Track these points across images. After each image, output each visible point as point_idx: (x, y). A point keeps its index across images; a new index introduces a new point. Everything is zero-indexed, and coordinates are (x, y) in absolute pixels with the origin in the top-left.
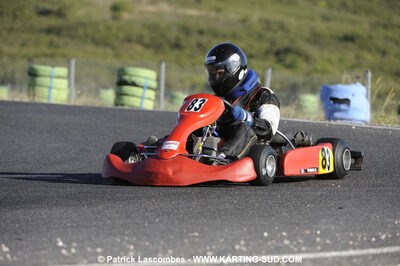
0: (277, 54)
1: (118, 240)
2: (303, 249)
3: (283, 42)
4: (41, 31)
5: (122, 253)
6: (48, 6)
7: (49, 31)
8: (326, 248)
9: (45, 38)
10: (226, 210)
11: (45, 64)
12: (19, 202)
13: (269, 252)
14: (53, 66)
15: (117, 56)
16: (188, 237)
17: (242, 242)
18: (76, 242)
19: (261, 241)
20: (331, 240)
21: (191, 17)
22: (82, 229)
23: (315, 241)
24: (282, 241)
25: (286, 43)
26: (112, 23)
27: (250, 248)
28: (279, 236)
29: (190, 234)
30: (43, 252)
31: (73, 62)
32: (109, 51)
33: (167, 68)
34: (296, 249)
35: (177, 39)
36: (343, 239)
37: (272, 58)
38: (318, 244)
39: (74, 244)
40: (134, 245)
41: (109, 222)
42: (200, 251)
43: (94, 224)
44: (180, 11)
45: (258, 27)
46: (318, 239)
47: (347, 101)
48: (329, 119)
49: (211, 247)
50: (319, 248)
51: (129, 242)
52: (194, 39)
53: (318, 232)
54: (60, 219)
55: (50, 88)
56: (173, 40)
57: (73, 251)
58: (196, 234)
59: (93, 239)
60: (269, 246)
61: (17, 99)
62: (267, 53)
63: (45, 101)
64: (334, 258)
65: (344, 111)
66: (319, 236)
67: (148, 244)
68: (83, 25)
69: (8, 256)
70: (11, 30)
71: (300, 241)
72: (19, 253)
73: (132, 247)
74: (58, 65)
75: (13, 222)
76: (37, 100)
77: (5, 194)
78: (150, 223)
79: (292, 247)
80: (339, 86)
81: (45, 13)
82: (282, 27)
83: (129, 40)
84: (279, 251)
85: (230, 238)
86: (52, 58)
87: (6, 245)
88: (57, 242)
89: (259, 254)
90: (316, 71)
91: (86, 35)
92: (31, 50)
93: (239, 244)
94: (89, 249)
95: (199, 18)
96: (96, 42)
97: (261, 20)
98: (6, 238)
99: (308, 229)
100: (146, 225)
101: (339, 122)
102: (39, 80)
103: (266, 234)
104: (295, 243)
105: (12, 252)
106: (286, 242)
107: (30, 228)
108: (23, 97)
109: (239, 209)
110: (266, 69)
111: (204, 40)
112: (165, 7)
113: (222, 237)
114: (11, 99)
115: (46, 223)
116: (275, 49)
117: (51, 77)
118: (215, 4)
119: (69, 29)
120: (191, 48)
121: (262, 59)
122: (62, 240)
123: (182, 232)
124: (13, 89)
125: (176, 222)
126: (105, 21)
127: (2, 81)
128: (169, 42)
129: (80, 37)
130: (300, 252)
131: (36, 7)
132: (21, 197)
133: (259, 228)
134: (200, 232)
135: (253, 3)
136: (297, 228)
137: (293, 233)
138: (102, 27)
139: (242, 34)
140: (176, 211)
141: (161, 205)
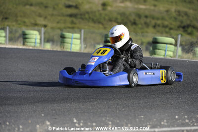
0: (184, 27)
1: (104, 119)
2: (195, 124)
3: (186, 22)
4: (67, 15)
5: (105, 126)
6: (71, 3)
7: (71, 16)
9: (69, 19)
10: (157, 105)
11: (69, 32)
12: (55, 100)
13: (178, 126)
14: (73, 33)
15: (105, 28)
16: (138, 118)
17: (165, 121)
19: (174, 120)
21: (141, 9)
22: (86, 114)
24: (185, 121)
25: (188, 22)
26: (102, 12)
27: (169, 123)
28: (183, 117)
29: (140, 117)
30: (66, 125)
31: (83, 31)
32: (101, 26)
34: (192, 125)
35: (135, 20)
37: (181, 29)
39: (82, 121)
40: (111, 121)
41: (99, 110)
42: (144, 125)
43: (92, 111)
44: (136, 6)
45: (174, 14)
49: (149, 123)
51: (109, 121)
52: (143, 20)
54: (75, 108)
55: (71, 44)
56: (132, 21)
57: (81, 124)
59: (91, 118)
60: (178, 123)
61: (55, 49)
62: (179, 27)
63: (69, 50)
67: (118, 121)
68: (88, 13)
70: (52, 15)
71: (194, 120)
72: (55, 125)
73: (110, 123)
74: (76, 33)
75: (52, 110)
76: (65, 50)
78: (120, 111)
79: (190, 123)
81: (69, 7)
82: (186, 14)
83: (110, 20)
84: (183, 125)
85: (159, 118)
86: (73, 29)
87: (49, 121)
88: (73, 120)
89: (173, 126)
92: (62, 25)
93: (163, 121)
94: (89, 124)
95: (146, 9)
96: (94, 21)
97: (175, 11)
98: (49, 118)
100: (118, 112)
102: (67, 40)
103: (177, 117)
104: (191, 121)
105: (51, 125)
106: (187, 121)
107: (60, 113)
108: (58, 48)
109: (164, 104)
110: (178, 35)
111: (148, 20)
112: (128, 4)
113: (155, 118)
114: (52, 49)
115: (68, 111)
116: (183, 25)
118: (153, 2)
119: (81, 15)
120: (142, 24)
121: (176, 30)
122: (76, 119)
123: (135, 116)
124: (53, 44)
125: (133, 111)
126: (99, 11)
127: (48, 40)
128: (130, 21)
129: (86, 19)
130: (193, 126)
131: (65, 4)
132: (56, 98)
133: (173, 114)
134: (144, 116)
135: (172, 2)
136: (192, 114)
137: (190, 116)
138: (97, 14)
139: (166, 18)
140: (132, 105)
141: (125, 102)
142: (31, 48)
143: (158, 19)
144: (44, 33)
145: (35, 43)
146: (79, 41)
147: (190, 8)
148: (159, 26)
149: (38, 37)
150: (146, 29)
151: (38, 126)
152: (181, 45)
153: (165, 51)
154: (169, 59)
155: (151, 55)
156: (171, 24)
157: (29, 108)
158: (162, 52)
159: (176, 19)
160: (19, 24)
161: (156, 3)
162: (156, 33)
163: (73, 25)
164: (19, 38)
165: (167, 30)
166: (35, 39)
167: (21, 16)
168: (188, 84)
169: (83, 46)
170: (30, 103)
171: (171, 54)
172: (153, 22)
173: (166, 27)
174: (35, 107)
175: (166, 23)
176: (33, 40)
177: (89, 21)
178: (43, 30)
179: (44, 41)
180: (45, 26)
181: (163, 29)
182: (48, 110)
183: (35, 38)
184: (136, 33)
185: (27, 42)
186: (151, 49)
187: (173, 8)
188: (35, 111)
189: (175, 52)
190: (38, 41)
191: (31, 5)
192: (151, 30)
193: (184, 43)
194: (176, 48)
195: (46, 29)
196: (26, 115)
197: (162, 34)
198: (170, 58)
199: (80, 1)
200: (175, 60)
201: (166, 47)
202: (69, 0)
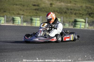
0: (89, 14)
1: (51, 58)
4: (34, 10)
7: (35, 10)
9: (35, 11)
10: (76, 51)
11: (34, 17)
12: (28, 50)
14: (36, 18)
16: (67, 57)
17: (80, 58)
19: (85, 58)
21: (69, 6)
22: (43, 55)
24: (90, 58)
25: (91, 12)
26: (50, 8)
27: (82, 59)
28: (89, 56)
29: (68, 56)
31: (41, 17)
33: (63, 18)
34: (93, 60)
35: (66, 11)
37: (88, 15)
39: (41, 59)
41: (49, 54)
43: (45, 54)
44: (66, 5)
45: (85, 8)
52: (70, 11)
54: (37, 53)
55: (36, 23)
56: (65, 11)
58: (69, 56)
59: (45, 58)
60: (86, 59)
61: (28, 25)
62: (87, 14)
63: (35, 26)
68: (44, 8)
70: (27, 9)
74: (38, 17)
75: (26, 54)
76: (33, 26)
77: (25, 48)
81: (35, 5)
82: (90, 8)
84: (89, 60)
85: (77, 57)
86: (36, 16)
92: (31, 14)
93: (79, 58)
95: (71, 6)
96: (47, 12)
97: (85, 6)
98: (25, 58)
100: (58, 54)
102: (33, 21)
103: (86, 56)
104: (93, 58)
106: (91, 58)
107: (30, 55)
109: (80, 50)
110: (86, 18)
111: (72, 11)
112: (63, 4)
113: (75, 57)
114: (26, 26)
116: (89, 13)
118: (74, 3)
119: (40, 9)
120: (69, 13)
122: (38, 58)
124: (27, 23)
125: (65, 54)
126: (49, 7)
127: (25, 21)
128: (64, 12)
129: (43, 11)
131: (33, 4)
132: (28, 48)
133: (84, 55)
134: (70, 56)
135: (83, 2)
136: (93, 55)
137: (92, 56)
138: (48, 8)
139: (81, 10)
140: (65, 51)
141: (61, 50)
142: (16, 25)
143: (77, 10)
144: (23, 18)
145: (18, 23)
146: (39, 22)
147: (92, 5)
148: (77, 13)
149: (20, 20)
150: (71, 15)
152: (88, 22)
153: (80, 25)
154: (82, 29)
155: (74, 28)
156: (83, 13)
157: (15, 54)
158: (79, 26)
160: (11, 14)
161: (76, 3)
162: (76, 17)
163: (37, 14)
164: (11, 20)
165: (81, 15)
166: (19, 21)
167: (12, 10)
168: (91, 41)
170: (16, 51)
171: (83, 27)
172: (75, 12)
173: (81, 14)
174: (18, 53)
175: (81, 12)
176: (18, 22)
177: (44, 12)
178: (22, 16)
179: (23, 22)
181: (79, 15)
184: (66, 17)
185: (15, 22)
186: (74, 24)
187: (84, 5)
188: (18, 55)
189: (85, 26)
190: (20, 22)
191: (17, 5)
192: (74, 15)
194: (85, 24)
196: (14, 57)
197: (79, 17)
199: (40, 3)
200: (85, 30)
201: (81, 24)
202: (34, 2)
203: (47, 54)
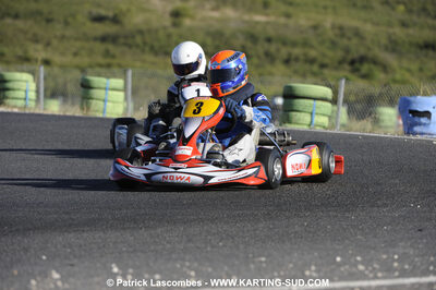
0: (352, 63)
1: (178, 266)
2: (380, 275)
3: (357, 50)
4: (95, 39)
6: (103, 12)
7: (104, 39)
8: (404, 274)
9: (100, 47)
10: (295, 233)
11: (99, 75)
12: (70, 225)
13: (342, 278)
14: (108, 77)
16: (253, 262)
17: (313, 268)
18: (132, 267)
19: (333, 267)
20: (410, 265)
21: (257, 23)
22: (139, 254)
23: (392, 266)
24: (356, 267)
25: (362, 51)
26: (172, 30)
27: (322, 274)
28: (353, 261)
29: (256, 260)
30: (96, 279)
31: (130, 73)
34: (371, 275)
36: (422, 264)
37: (347, 67)
38: (396, 270)
39: (131, 271)
40: (195, 270)
41: (168, 246)
42: (267, 277)
43: (152, 248)
44: (246, 17)
45: (330, 34)
46: (396, 264)
47: (427, 114)
48: (408, 133)
49: (279, 273)
50: (397, 274)
51: (190, 268)
52: (261, 48)
53: (396, 257)
54: (115, 243)
55: (105, 101)
59: (151, 264)
60: (342, 272)
61: (68, 114)
62: (341, 62)
63: (101, 115)
64: (413, 285)
65: (425, 124)
66: (397, 260)
67: (210, 270)
68: (141, 32)
69: (59, 283)
70: (63, 37)
71: (376, 266)
72: (72, 280)
73: (193, 273)
74: (114, 76)
75: (64, 246)
76: (92, 114)
77: (56, 216)
79: (367, 272)
80: (419, 97)
81: (99, 19)
82: (357, 33)
84: (352, 277)
85: (300, 263)
86: (108, 68)
87: (57, 272)
88: (111, 268)
90: (395, 81)
91: (145, 43)
92: (85, 60)
93: (310, 270)
94: (147, 276)
95: (268, 23)
96: (155, 51)
97: (333, 27)
98: (57, 264)
99: (384, 253)
100: (209, 249)
101: (419, 137)
102: (95, 93)
103: (338, 259)
104: (370, 268)
105: (63, 279)
106: (361, 267)
107: (83, 253)
108: (75, 111)
109: (310, 232)
110: (339, 79)
111: (272, 48)
112: (229, 12)
113: (291, 262)
114: (62, 114)
115: (99, 248)
116: (350, 57)
117: (106, 89)
118: (283, 8)
119: (126, 37)
120: (259, 57)
121: (336, 68)
122: (118, 266)
123: (247, 257)
124: (65, 101)
125: (241, 246)
126: (165, 28)
127: (53, 94)
129: (137, 46)
130: (376, 278)
131: (90, 13)
132: (73, 220)
133: (331, 252)
134: (267, 257)
135: (325, 8)
136: (372, 252)
137: (369, 258)
138: (161, 34)
139: (314, 42)
140: (241, 234)
141: (225, 227)
142: (16, 110)
143: (294, 44)
144: (45, 79)
145: (25, 99)
146: (122, 94)
147: (365, 21)
148: (297, 59)
149: (33, 86)
150: (269, 68)
151: (33, 282)
152: (345, 101)
153: (311, 114)
154: (319, 133)
155: (281, 125)
156: (324, 55)
157: (13, 244)
158: (306, 118)
159: (334, 43)
161: (291, 10)
162: (290, 77)
163: (108, 60)
165: (315, 68)
166: (26, 91)
169: (131, 105)
170: (17, 230)
171: (324, 120)
172: (284, 52)
173: (312, 61)
174: (26, 241)
175: (313, 53)
176: (21, 94)
177: (143, 51)
178: (42, 70)
179: (45, 96)
180: (47, 62)
181: (307, 66)
182: (56, 247)
183: (25, 89)
185: (7, 98)
188: (26, 250)
189: (332, 117)
190: (32, 95)
191: (16, 16)
192: (280, 68)
193: (352, 98)
194: (335, 108)
195: (49, 68)
196: (8, 259)
197: (304, 77)
198: (322, 130)
199: (124, 7)
200: (334, 135)
201: (314, 106)
202: (99, 6)
203: (161, 247)
